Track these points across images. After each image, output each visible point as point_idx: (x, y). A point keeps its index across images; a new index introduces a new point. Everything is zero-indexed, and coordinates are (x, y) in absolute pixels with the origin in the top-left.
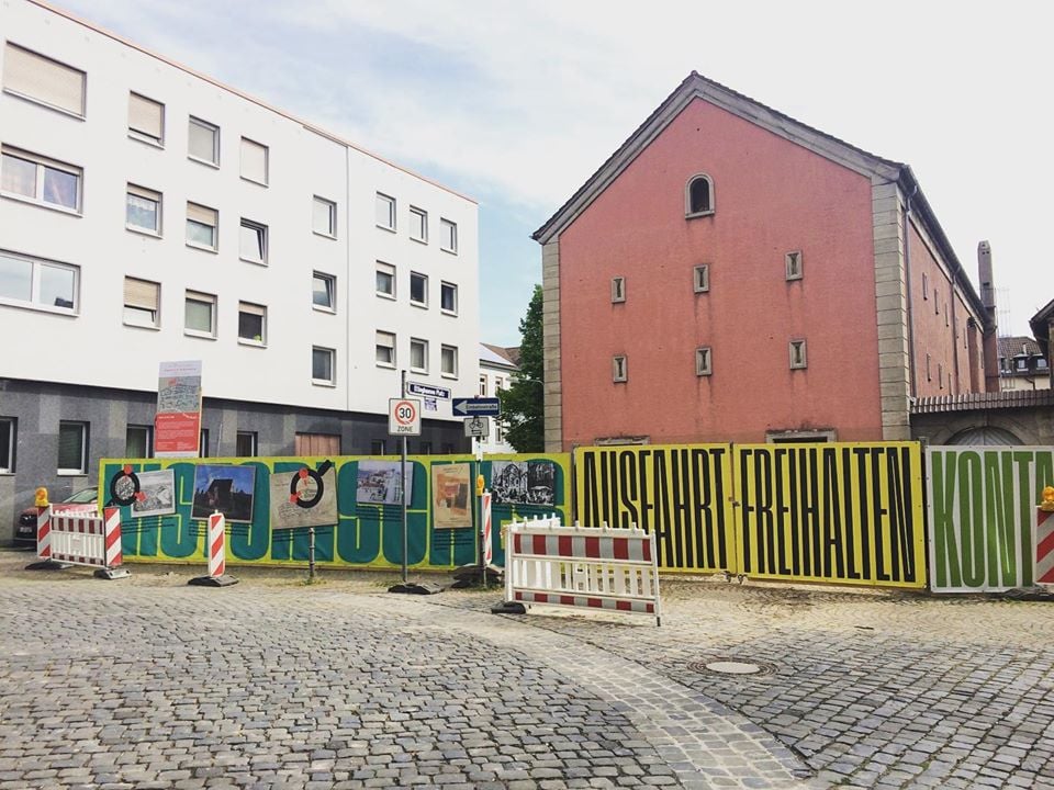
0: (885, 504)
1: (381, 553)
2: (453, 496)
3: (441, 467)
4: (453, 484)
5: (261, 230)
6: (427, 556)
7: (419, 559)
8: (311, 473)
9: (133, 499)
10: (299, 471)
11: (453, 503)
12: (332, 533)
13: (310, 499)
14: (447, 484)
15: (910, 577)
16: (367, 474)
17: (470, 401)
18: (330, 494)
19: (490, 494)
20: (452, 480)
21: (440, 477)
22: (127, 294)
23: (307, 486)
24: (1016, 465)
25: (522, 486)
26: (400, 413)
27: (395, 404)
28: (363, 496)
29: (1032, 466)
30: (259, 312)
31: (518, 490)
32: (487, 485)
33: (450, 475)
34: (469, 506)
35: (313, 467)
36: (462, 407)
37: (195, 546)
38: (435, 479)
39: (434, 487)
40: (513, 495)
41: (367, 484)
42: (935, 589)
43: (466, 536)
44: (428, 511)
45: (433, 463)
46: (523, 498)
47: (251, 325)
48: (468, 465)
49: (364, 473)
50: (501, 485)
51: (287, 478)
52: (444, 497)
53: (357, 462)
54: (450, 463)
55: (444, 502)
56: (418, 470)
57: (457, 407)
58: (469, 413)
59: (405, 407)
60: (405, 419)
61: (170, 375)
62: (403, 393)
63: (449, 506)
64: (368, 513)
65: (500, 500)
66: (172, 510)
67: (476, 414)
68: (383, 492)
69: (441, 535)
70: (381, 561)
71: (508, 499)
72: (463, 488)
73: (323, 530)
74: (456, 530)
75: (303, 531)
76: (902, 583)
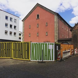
0: (27, 50)
15: (28, 59)
24: (42, 45)
29: (44, 45)
42: (31, 60)
76: (28, 60)
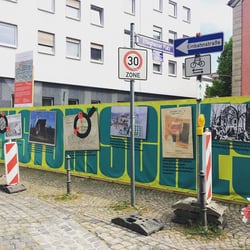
1: (126, 172)
2: (177, 133)
3: (168, 110)
4: (178, 123)
5: (100, 10)
6: (158, 178)
7: (152, 179)
8: (84, 115)
9: (5, 130)
10: (79, 114)
11: (178, 138)
12: (96, 155)
13: (84, 132)
14: (173, 123)
16: (117, 116)
17: (191, 40)
18: (95, 130)
19: (210, 133)
20: (177, 120)
21: (167, 118)
22: (39, 39)
23: (82, 124)
25: (240, 125)
26: (128, 61)
27: (123, 52)
28: (115, 131)
30: (100, 48)
31: (235, 129)
32: (207, 125)
33: (175, 116)
34: (191, 141)
35: (85, 112)
36: (183, 48)
37: (30, 157)
38: (163, 119)
39: (163, 126)
40: (231, 133)
41: (117, 123)
43: (188, 165)
44: (158, 144)
45: (162, 107)
46: (241, 136)
47: (96, 54)
48: (190, 108)
49: (114, 115)
50: (219, 124)
51: (72, 118)
52: (170, 133)
53: (110, 108)
54: (175, 106)
55: (170, 138)
56: (151, 112)
57: (178, 48)
58: (191, 52)
59: (133, 56)
60: (133, 66)
61: (19, 61)
62: (131, 43)
63: (174, 141)
64: (117, 143)
65: (219, 137)
66: (21, 137)
67: (196, 53)
68: (128, 129)
69: (168, 163)
70: (125, 178)
71: (226, 137)
72: (186, 126)
73: (91, 153)
74: (180, 160)
75: (80, 153)
